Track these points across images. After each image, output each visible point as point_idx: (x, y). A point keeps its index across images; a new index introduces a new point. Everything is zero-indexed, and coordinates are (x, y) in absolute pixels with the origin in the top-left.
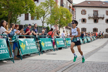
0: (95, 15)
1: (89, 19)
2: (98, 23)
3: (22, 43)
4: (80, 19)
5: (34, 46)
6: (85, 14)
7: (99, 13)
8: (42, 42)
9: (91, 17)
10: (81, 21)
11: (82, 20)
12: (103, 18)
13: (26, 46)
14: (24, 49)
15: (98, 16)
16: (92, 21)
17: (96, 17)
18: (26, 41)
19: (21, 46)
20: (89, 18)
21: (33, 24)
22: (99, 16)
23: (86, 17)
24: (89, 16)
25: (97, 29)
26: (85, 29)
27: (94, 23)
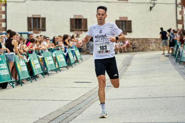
25: (86, 20)
26: (41, 20)
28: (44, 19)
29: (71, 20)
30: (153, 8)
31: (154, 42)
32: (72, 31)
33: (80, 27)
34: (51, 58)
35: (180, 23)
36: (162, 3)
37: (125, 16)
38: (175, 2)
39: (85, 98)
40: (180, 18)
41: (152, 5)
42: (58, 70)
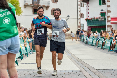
0: (34, 1)
1: (25, 8)
9: (29, 4)
12: (47, 7)
15: (40, 4)
16: (30, 11)
17: (36, 5)
20: (26, 6)
24: (25, 2)
26: (18, 24)
27: (33, 15)
28: (20, 24)
30: (68, 20)
31: (68, 35)
35: (79, 27)
36: (72, 18)
38: (77, 18)
40: (79, 25)
41: (67, 19)
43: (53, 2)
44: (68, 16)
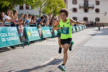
0: (85, 4)
2: (88, 13)
3: (28, 31)
4: (71, 9)
5: (37, 33)
6: (76, 3)
7: (89, 3)
8: (43, 30)
9: (82, 6)
10: (72, 11)
11: (73, 9)
13: (31, 34)
14: (30, 36)
16: (82, 10)
17: (86, 6)
18: (31, 29)
19: (27, 33)
20: (80, 7)
21: (28, 13)
22: (89, 6)
23: (77, 6)
24: (80, 5)
25: (87, 18)
27: (84, 12)
28: (77, 18)
29: (84, 18)
32: (84, 21)
33: (86, 20)
34: (78, 28)
37: (98, 17)
39: (87, 39)
42: (80, 31)
43: (97, 5)
44: (106, 13)
